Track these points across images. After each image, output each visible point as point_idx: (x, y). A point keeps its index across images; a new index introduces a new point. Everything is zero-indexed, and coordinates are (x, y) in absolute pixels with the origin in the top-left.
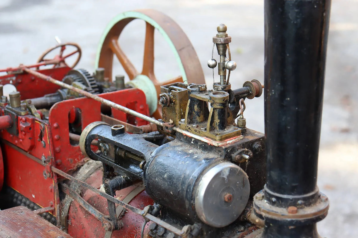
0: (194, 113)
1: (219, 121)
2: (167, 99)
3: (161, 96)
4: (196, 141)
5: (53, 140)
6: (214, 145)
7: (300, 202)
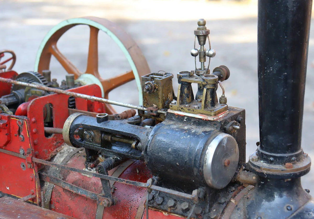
0: (184, 95)
1: (211, 99)
2: (152, 87)
3: (146, 84)
4: (189, 119)
6: (209, 119)
7: (293, 158)
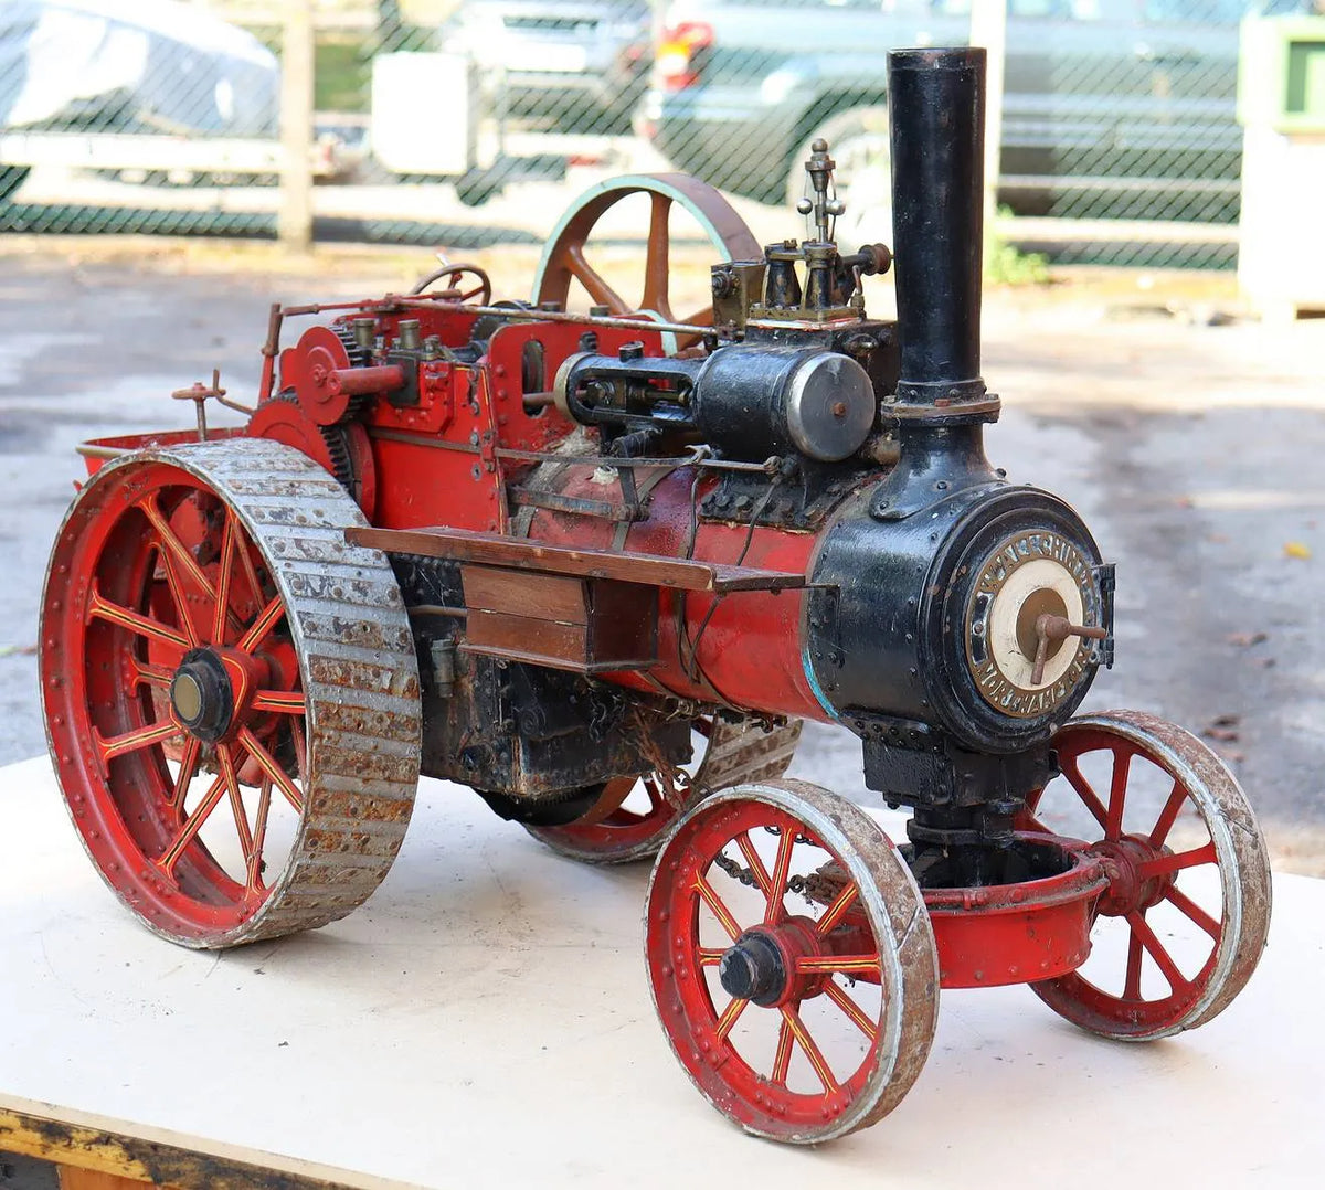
0: (777, 288)
1: (821, 291)
2: (724, 281)
3: (715, 276)
4: (784, 331)
5: (495, 398)
6: (813, 329)
7: (953, 391)
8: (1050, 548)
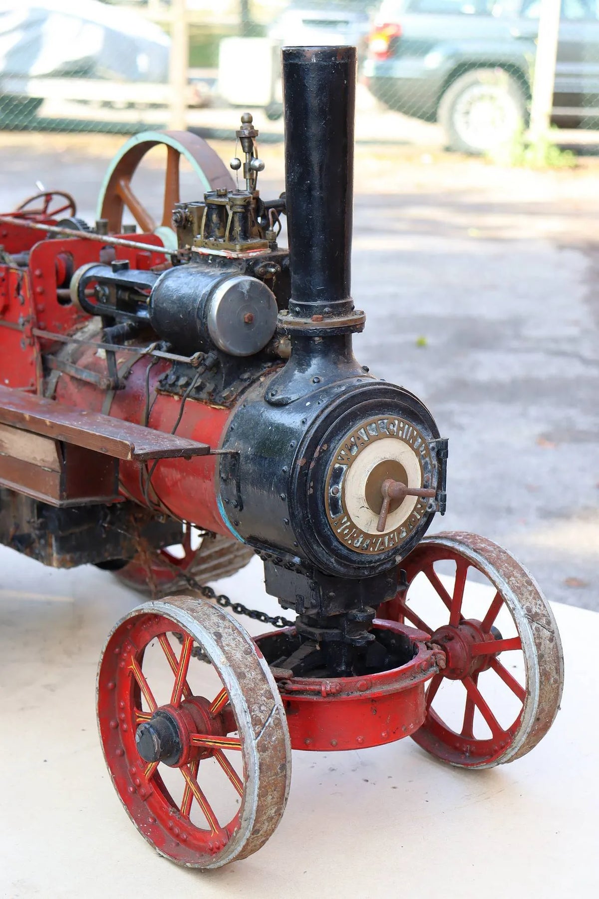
0: (212, 225)
1: (240, 229)
2: (181, 216)
3: (175, 213)
4: (215, 257)
5: (34, 294)
6: (233, 257)
7: (326, 309)
8: (395, 429)
